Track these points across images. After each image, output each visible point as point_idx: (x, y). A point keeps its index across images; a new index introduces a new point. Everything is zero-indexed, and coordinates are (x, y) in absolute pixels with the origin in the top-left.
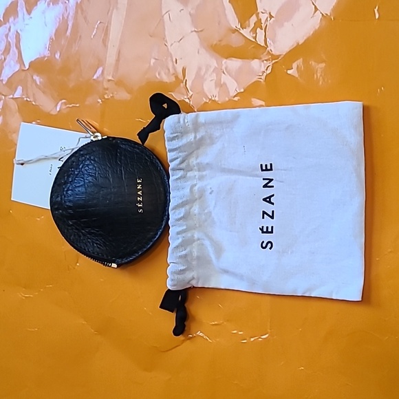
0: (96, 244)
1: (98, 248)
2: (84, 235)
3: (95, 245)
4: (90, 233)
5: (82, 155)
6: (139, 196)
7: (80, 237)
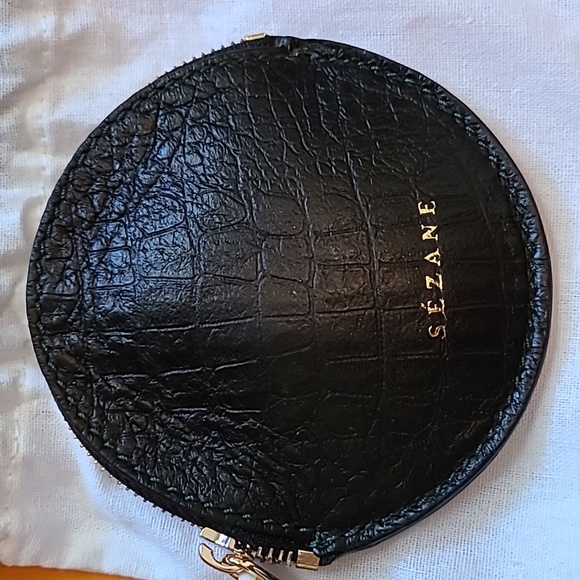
0: (229, 470)
1: (237, 486)
2: (173, 435)
3: (223, 476)
4: (201, 427)
5: (171, 108)
6: (433, 270)
7: (155, 441)
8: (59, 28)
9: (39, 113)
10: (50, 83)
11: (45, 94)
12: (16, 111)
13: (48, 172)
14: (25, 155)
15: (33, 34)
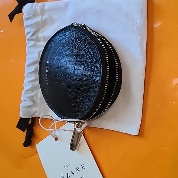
8: (42, 18)
9: (40, 35)
10: (42, 29)
11: (41, 31)
12: (36, 35)
13: (43, 45)
14: (39, 42)
15: (37, 21)
